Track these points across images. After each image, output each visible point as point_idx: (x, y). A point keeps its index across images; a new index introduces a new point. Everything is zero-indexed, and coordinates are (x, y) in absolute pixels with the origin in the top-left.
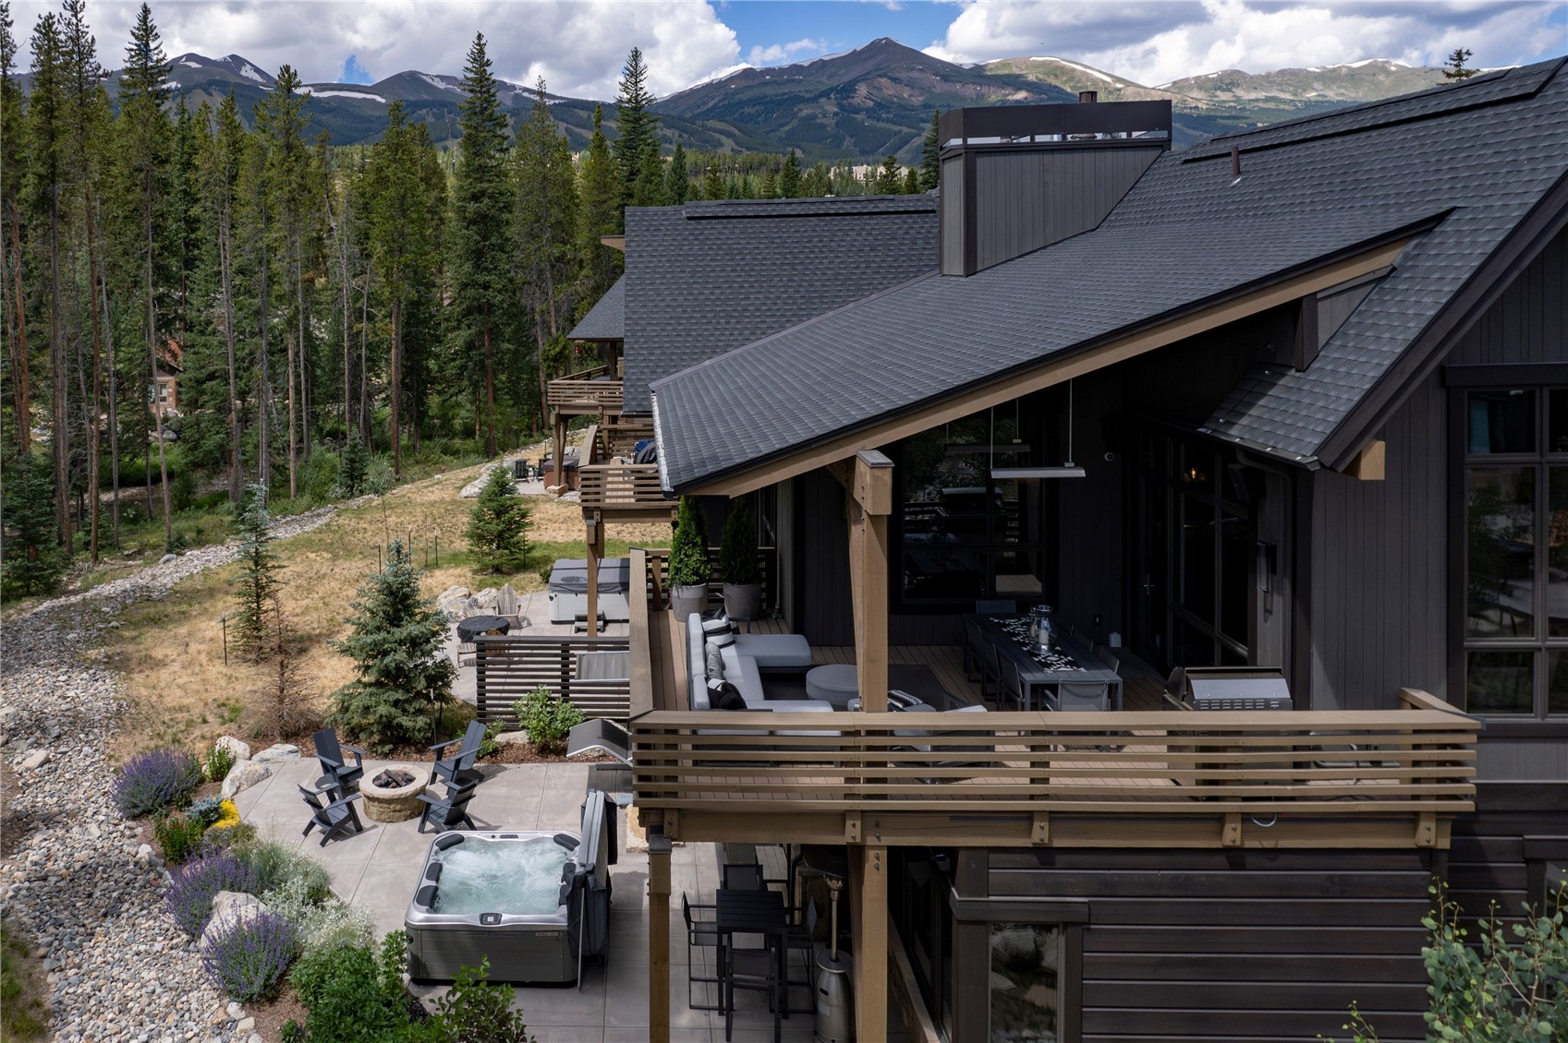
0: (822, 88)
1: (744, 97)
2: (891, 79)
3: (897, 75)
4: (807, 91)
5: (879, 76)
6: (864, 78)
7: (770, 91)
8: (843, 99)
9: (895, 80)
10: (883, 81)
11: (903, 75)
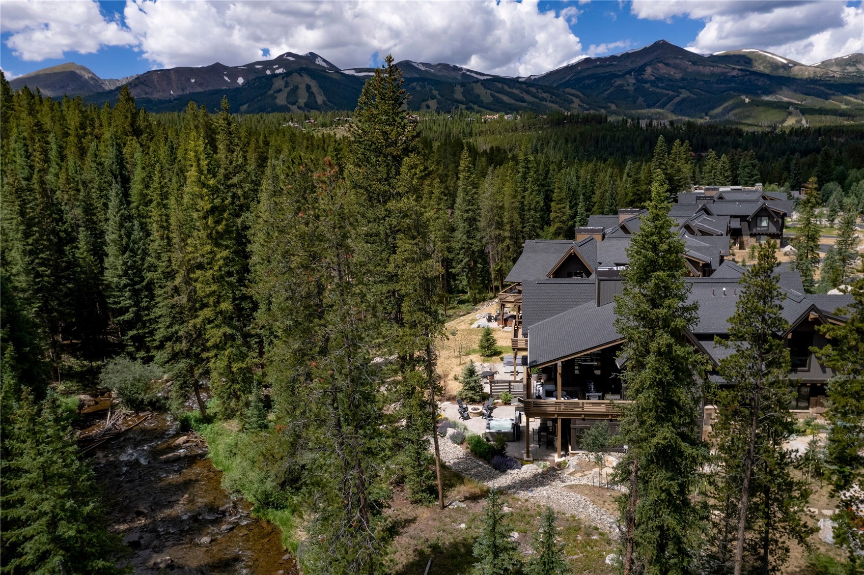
0: (628, 69)
1: (585, 74)
2: (664, 64)
3: (668, 62)
4: (619, 71)
5: (658, 62)
6: (649, 63)
7: (600, 71)
8: (639, 75)
9: (667, 64)
10: (660, 65)
11: (671, 62)
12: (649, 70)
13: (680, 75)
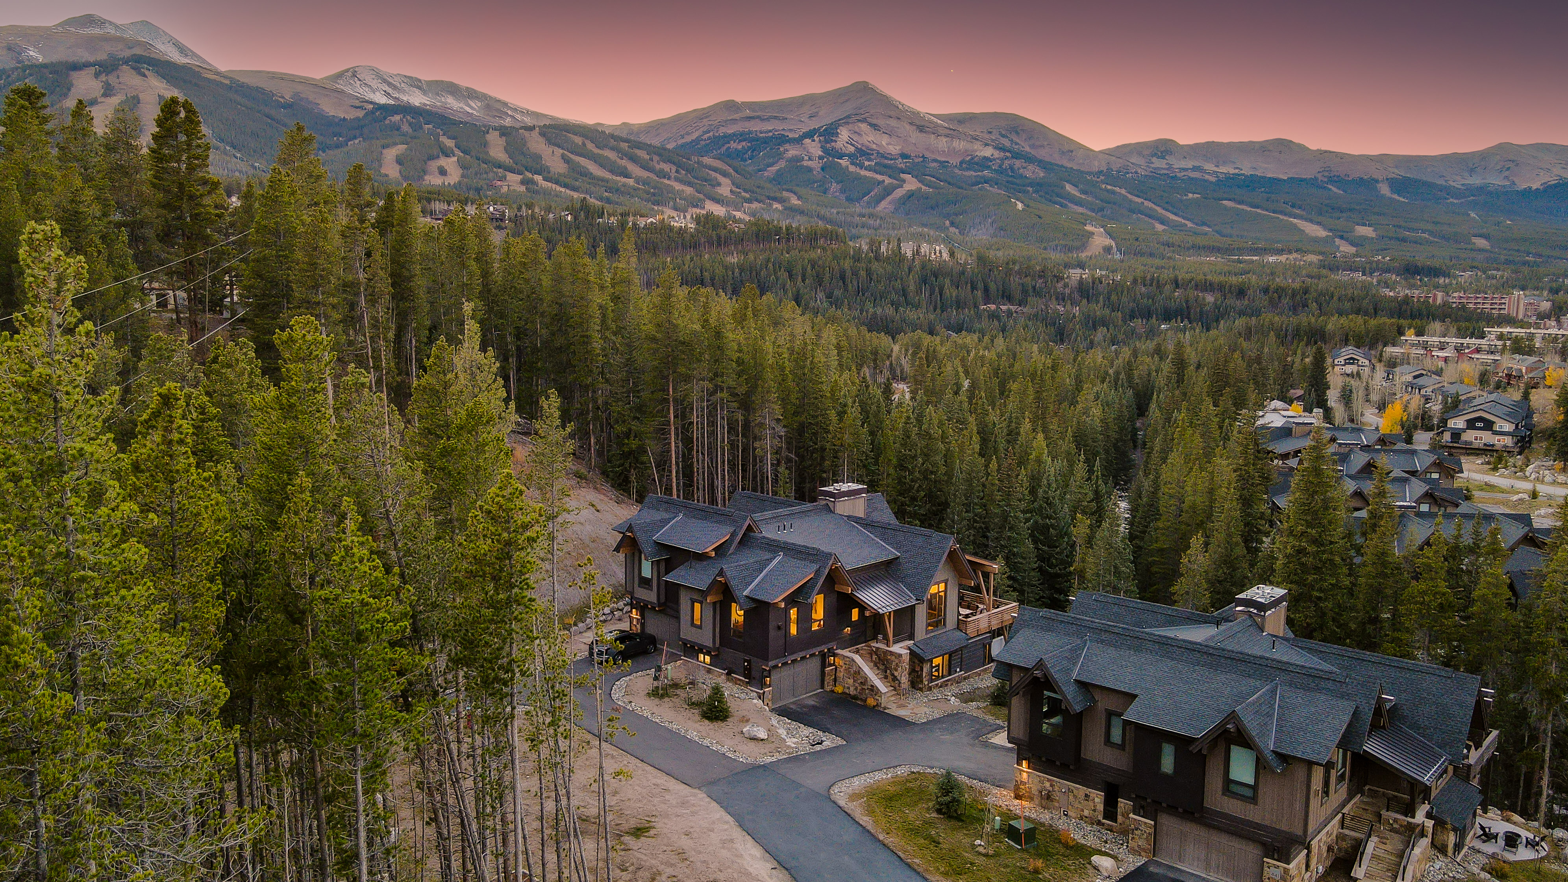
2: (871, 125)
3: (875, 121)
4: (791, 130)
5: (859, 121)
6: (846, 120)
9: (875, 127)
10: (864, 126)
11: (881, 122)
12: (844, 134)
13: (898, 148)
